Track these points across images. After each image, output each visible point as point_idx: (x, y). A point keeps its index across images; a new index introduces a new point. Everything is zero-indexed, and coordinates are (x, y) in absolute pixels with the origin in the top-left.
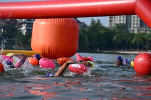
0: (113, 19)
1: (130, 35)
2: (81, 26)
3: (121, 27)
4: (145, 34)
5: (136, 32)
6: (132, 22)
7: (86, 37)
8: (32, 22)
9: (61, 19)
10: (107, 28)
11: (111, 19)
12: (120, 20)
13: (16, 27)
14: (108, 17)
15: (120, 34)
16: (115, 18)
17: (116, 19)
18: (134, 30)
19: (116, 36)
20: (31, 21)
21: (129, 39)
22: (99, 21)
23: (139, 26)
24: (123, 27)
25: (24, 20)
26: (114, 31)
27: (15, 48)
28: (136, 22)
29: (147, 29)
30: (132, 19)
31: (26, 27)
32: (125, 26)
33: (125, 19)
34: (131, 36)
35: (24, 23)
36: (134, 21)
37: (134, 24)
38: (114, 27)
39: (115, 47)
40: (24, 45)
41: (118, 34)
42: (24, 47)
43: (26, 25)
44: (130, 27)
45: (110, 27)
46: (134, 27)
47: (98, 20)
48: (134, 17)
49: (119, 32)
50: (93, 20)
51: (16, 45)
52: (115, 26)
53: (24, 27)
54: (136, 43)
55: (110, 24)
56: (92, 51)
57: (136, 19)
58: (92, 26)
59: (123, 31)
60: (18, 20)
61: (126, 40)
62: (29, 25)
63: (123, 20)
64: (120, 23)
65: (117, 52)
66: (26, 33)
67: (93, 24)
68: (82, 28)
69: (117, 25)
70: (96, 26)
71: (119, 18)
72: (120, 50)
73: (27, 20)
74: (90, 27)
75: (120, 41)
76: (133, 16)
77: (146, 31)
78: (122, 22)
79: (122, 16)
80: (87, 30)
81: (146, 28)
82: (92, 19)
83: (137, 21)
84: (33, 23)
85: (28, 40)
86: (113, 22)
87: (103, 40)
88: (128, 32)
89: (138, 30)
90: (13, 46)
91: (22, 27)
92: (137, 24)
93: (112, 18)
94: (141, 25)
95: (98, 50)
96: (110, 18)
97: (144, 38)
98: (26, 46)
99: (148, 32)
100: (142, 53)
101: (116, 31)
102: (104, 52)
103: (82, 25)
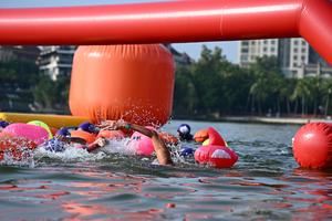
0: (250, 46)
1: (288, 81)
2: (180, 63)
3: (268, 65)
4: (321, 80)
5: (300, 75)
6: (292, 54)
7: (190, 85)
8: (71, 52)
9: (136, 46)
10: (237, 67)
11: (245, 47)
12: (265, 49)
13: (37, 63)
14: (239, 42)
15: (265, 80)
16: (253, 43)
17: (257, 46)
18: (295, 72)
19: (256, 85)
20: (69, 49)
21: (284, 90)
22: (219, 51)
23: (306, 61)
24: (272, 65)
25: (53, 48)
26: (252, 72)
27: (33, 109)
28: (300, 54)
29: (323, 69)
30: (293, 46)
31: (58, 63)
32: (276, 63)
33: (276, 46)
34: (290, 86)
35: (55, 54)
36: (296, 50)
37: (295, 58)
38: (251, 64)
39: (253, 109)
40: (53, 104)
41: (260, 80)
42: (53, 107)
43: (57, 59)
44: (288, 64)
45: (243, 64)
46: (295, 65)
47: (217, 48)
48: (296, 43)
49: (262, 74)
50: (205, 49)
51: (36, 104)
52: (254, 61)
53: (53, 64)
54: (299, 99)
55: (242, 57)
56: (204, 117)
57: (300, 47)
58: (204, 62)
59: (271, 73)
60: (41, 47)
61: (278, 93)
62: (65, 60)
63: (273, 50)
64: (265, 56)
65: (258, 119)
66: (58, 76)
67: (207, 59)
68: (181, 66)
69: (259, 59)
70: (213, 63)
71: (262, 45)
72: (264, 116)
73: (61, 49)
74: (199, 64)
75: (265, 95)
76: (293, 40)
77: (322, 73)
78: (269, 54)
79: (269, 40)
80: (192, 69)
81: (321, 66)
82: (204, 46)
83: (303, 50)
84: (73, 55)
85: (63, 93)
86: (250, 54)
87: (226, 94)
88: (283, 76)
89: (306, 72)
90: (30, 106)
91: (49, 63)
92: (303, 58)
93: (247, 44)
94: (311, 60)
95: (217, 115)
96: (244, 44)
97: (317, 88)
98: (58, 106)
99: (327, 76)
100: (312, 121)
101: (256, 73)
102: (228, 118)
103: (181, 59)
